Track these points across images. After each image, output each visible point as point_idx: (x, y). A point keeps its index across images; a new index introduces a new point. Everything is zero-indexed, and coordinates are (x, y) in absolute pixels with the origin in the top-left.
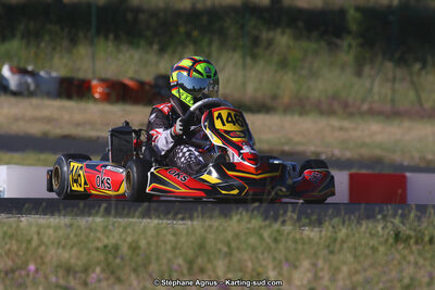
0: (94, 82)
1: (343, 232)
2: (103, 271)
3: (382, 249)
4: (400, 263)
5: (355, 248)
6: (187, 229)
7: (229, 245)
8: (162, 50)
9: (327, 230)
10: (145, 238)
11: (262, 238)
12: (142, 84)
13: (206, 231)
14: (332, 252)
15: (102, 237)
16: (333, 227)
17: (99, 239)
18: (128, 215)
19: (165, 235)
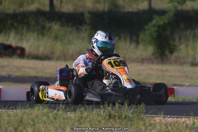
3: (103, 121)
5: (91, 121)
6: (14, 114)
7: (33, 121)
9: (78, 113)
13: (23, 115)
14: (80, 123)
16: (81, 112)
19: (4, 117)
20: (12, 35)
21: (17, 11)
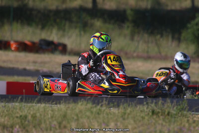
0: (12, 42)
1: (129, 110)
2: (20, 127)
3: (147, 118)
4: (155, 124)
5: (134, 118)
6: (58, 109)
7: (77, 115)
8: (43, 28)
9: (121, 110)
10: (39, 112)
11: (92, 112)
12: (34, 43)
13: (67, 110)
14: (124, 119)
15: (19, 112)
16: (124, 108)
17: (18, 113)
18: (31, 102)
19: (48, 111)
20: (55, 31)
21: (60, 8)
